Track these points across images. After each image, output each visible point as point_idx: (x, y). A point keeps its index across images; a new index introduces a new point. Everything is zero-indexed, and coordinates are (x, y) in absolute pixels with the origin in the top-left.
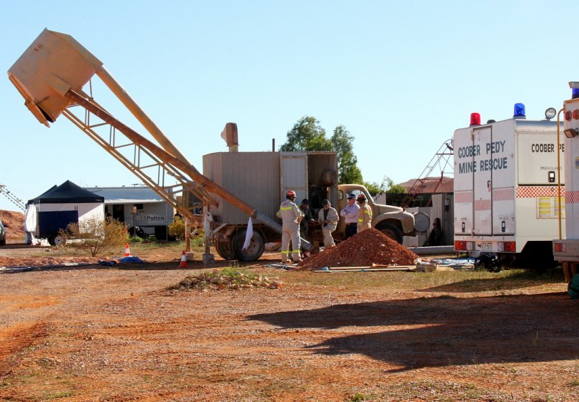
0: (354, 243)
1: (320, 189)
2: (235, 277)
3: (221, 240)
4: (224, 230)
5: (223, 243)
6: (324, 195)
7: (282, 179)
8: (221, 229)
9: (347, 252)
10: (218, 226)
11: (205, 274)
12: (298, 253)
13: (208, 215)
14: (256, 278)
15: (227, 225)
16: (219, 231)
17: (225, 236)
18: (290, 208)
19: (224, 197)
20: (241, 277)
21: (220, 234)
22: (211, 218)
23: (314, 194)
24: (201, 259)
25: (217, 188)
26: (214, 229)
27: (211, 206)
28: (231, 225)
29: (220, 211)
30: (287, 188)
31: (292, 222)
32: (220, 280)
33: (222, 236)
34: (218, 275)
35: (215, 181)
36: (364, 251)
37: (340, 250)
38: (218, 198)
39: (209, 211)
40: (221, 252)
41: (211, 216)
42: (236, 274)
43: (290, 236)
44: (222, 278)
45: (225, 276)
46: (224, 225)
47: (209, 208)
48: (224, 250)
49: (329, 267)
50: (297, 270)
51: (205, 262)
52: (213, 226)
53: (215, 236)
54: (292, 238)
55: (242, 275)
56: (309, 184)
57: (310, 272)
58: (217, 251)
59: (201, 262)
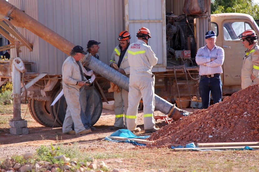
0: (235, 106)
1: (184, 20)
2: (57, 163)
3: (38, 98)
4: (42, 83)
5: (40, 102)
6: (190, 30)
7: (126, 7)
8: (37, 83)
9: (223, 119)
10: (33, 78)
11: (12, 160)
12: (151, 118)
13: (18, 62)
14: (88, 164)
15: (46, 77)
16: (34, 85)
17: (43, 93)
18: (143, 52)
19: (40, 36)
20: (65, 164)
21: (36, 89)
22: (21, 67)
23: (174, 29)
24: (7, 126)
25: (30, 22)
26: (26, 82)
27: (21, 48)
28: (52, 77)
29: (35, 55)
30: (134, 21)
31: (144, 72)
32: (34, 168)
33: (39, 92)
34: (32, 161)
35: (27, 12)
36: (248, 117)
37: (213, 116)
38: (32, 37)
39: (18, 56)
40: (38, 115)
41: (21, 64)
42: (58, 160)
43: (140, 93)
44: (37, 166)
45: (42, 162)
46: (41, 76)
47: (18, 52)
48: (42, 113)
49: (196, 142)
50: (149, 146)
51: (14, 132)
52: (25, 78)
53: (29, 93)
54: (143, 96)
55: (68, 159)
56: (167, 14)
57: (168, 150)
58: (32, 114)
59: (8, 130)
